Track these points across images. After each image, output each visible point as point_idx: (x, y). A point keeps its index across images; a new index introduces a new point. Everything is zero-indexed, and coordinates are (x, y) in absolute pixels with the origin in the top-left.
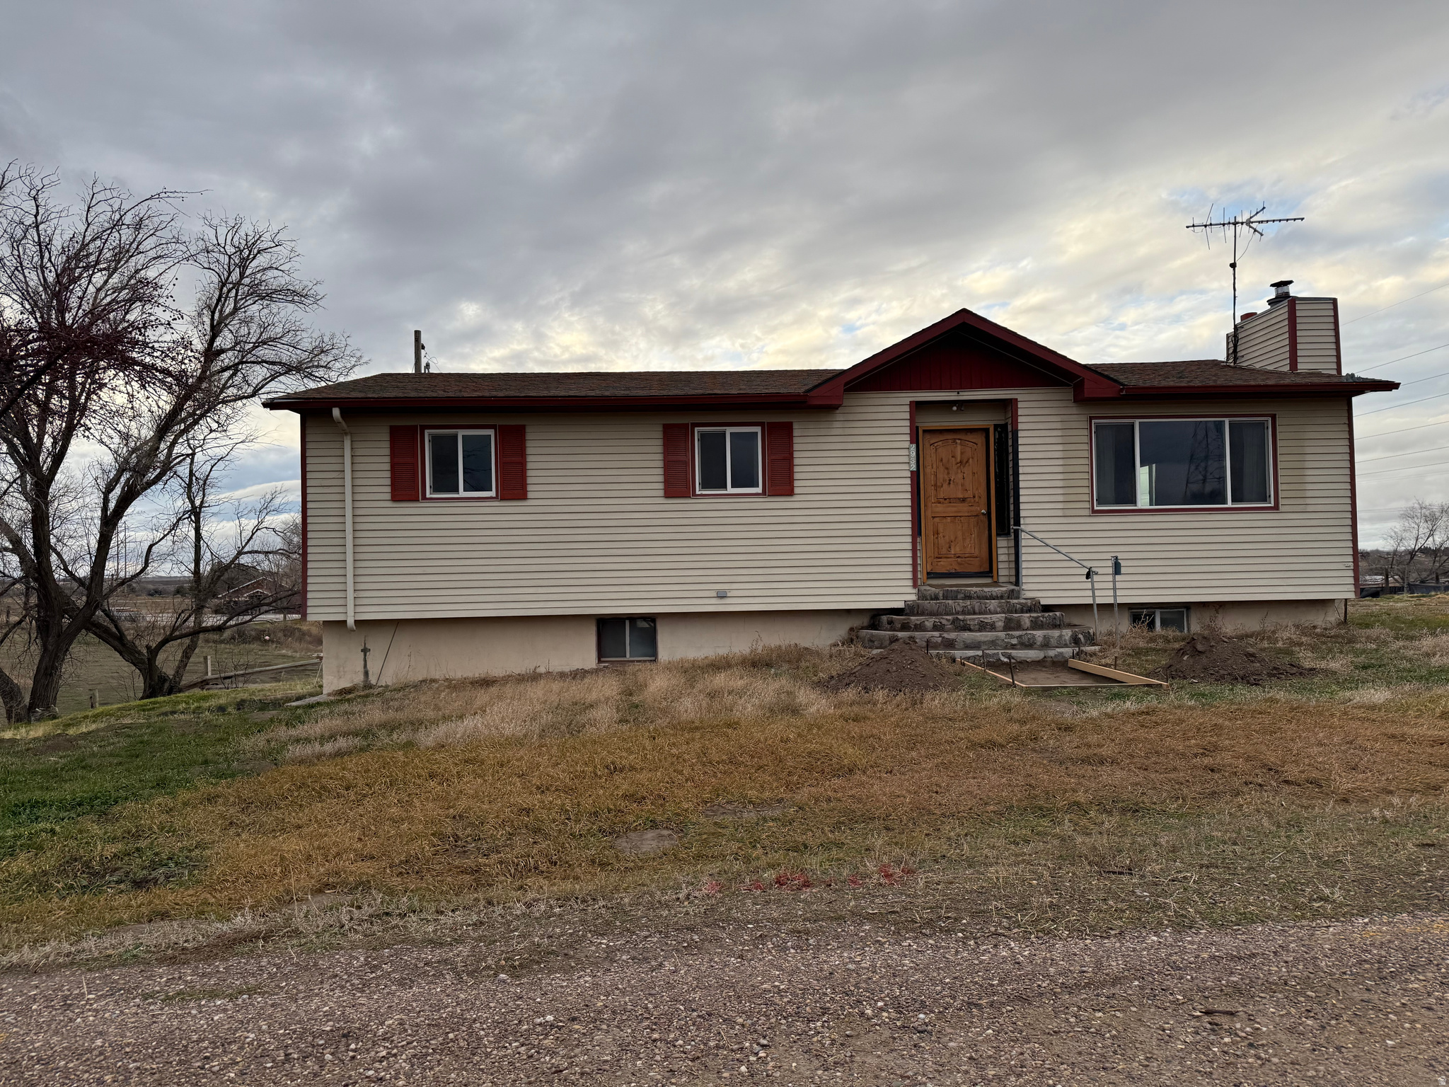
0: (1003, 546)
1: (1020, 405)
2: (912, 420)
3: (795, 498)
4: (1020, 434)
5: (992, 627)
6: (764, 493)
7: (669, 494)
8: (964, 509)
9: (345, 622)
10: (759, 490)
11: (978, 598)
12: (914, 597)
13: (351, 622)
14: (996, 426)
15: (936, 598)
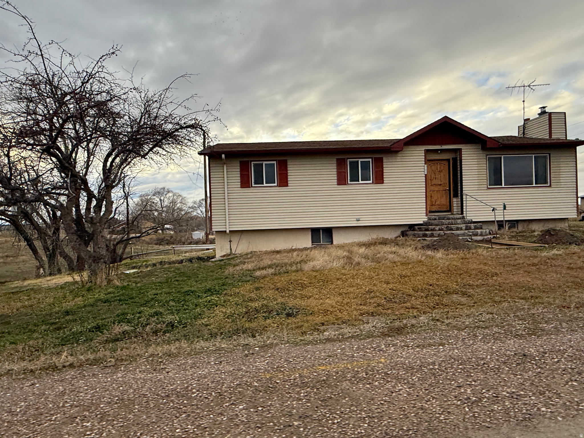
0: (455, 202)
1: (463, 150)
2: (425, 156)
3: (384, 184)
4: (463, 161)
5: (461, 229)
6: (373, 183)
7: (339, 184)
8: (441, 188)
9: (226, 231)
10: (371, 182)
11: (452, 219)
12: (426, 220)
13: (228, 231)
14: (452, 158)
15: (435, 219)
